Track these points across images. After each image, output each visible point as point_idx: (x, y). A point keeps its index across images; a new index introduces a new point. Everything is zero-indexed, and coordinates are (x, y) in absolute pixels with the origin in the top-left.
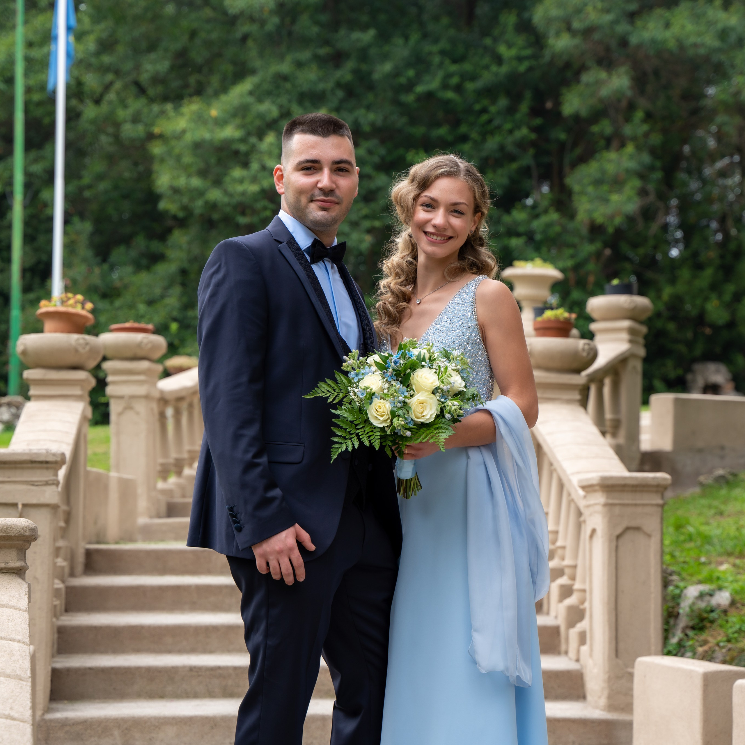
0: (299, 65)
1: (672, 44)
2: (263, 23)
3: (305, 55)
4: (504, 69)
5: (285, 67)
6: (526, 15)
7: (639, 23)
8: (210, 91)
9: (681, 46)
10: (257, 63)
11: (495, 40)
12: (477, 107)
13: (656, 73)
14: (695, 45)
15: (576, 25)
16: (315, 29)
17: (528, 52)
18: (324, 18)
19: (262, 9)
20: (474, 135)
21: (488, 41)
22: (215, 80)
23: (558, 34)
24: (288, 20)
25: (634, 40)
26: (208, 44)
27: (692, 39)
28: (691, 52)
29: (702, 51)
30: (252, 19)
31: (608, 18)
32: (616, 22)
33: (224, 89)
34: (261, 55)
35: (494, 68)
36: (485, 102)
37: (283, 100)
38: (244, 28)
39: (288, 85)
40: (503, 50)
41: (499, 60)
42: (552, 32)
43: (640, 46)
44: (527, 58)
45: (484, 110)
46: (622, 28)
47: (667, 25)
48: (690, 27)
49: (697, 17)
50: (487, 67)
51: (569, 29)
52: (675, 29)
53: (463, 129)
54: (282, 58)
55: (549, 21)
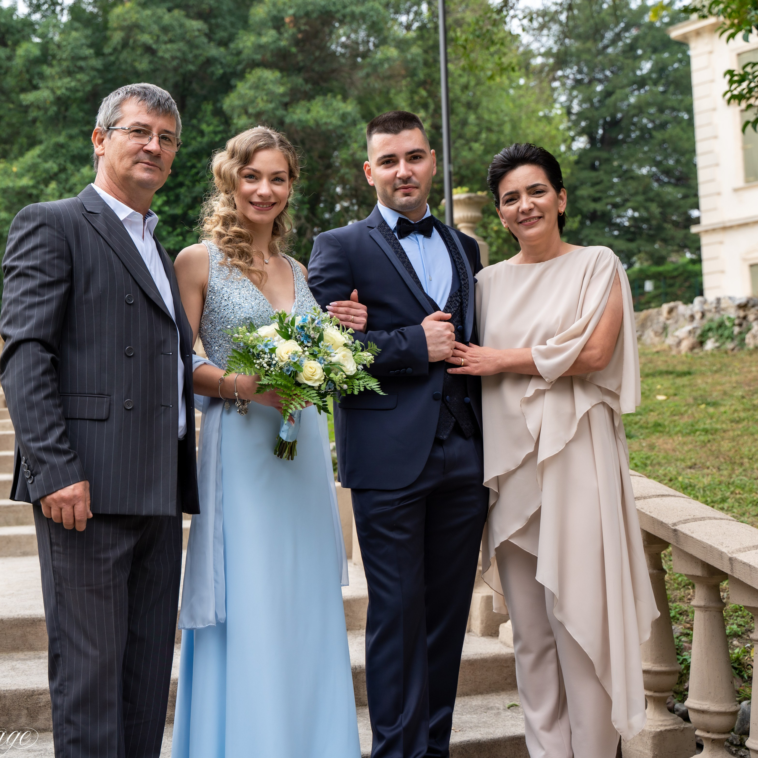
0: (71, 137)
1: (312, 123)
2: (46, 110)
3: (75, 131)
4: (206, 139)
5: (61, 139)
6: (219, 105)
7: (290, 110)
8: (12, 156)
9: (317, 124)
10: (44, 137)
11: (199, 121)
12: (189, 164)
13: (303, 142)
14: (326, 123)
15: (251, 110)
16: (81, 114)
17: (221, 128)
18: (87, 107)
19: (45, 101)
20: (187, 182)
21: (195, 121)
22: (16, 148)
23: (239, 116)
24: (63, 109)
25: (288, 120)
26: (9, 125)
27: (324, 120)
28: (324, 128)
29: (331, 127)
30: (39, 108)
31: (271, 106)
32: (275, 109)
33: (21, 154)
34: (46, 131)
35: (199, 139)
36: (194, 161)
37: (61, 160)
38: (33, 114)
39: (64, 151)
40: (204, 127)
41: (202, 133)
42: (235, 116)
43: (292, 124)
44: (220, 132)
45: (193, 166)
46: (280, 112)
47: (309, 111)
48: (322, 112)
49: (326, 106)
50: (194, 138)
51: (246, 112)
52: (314, 114)
53: (180, 178)
54: (60, 133)
55: (233, 109)
